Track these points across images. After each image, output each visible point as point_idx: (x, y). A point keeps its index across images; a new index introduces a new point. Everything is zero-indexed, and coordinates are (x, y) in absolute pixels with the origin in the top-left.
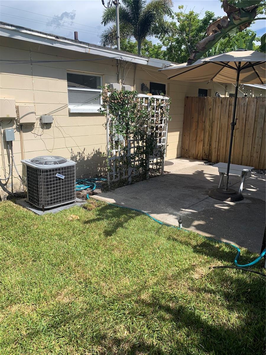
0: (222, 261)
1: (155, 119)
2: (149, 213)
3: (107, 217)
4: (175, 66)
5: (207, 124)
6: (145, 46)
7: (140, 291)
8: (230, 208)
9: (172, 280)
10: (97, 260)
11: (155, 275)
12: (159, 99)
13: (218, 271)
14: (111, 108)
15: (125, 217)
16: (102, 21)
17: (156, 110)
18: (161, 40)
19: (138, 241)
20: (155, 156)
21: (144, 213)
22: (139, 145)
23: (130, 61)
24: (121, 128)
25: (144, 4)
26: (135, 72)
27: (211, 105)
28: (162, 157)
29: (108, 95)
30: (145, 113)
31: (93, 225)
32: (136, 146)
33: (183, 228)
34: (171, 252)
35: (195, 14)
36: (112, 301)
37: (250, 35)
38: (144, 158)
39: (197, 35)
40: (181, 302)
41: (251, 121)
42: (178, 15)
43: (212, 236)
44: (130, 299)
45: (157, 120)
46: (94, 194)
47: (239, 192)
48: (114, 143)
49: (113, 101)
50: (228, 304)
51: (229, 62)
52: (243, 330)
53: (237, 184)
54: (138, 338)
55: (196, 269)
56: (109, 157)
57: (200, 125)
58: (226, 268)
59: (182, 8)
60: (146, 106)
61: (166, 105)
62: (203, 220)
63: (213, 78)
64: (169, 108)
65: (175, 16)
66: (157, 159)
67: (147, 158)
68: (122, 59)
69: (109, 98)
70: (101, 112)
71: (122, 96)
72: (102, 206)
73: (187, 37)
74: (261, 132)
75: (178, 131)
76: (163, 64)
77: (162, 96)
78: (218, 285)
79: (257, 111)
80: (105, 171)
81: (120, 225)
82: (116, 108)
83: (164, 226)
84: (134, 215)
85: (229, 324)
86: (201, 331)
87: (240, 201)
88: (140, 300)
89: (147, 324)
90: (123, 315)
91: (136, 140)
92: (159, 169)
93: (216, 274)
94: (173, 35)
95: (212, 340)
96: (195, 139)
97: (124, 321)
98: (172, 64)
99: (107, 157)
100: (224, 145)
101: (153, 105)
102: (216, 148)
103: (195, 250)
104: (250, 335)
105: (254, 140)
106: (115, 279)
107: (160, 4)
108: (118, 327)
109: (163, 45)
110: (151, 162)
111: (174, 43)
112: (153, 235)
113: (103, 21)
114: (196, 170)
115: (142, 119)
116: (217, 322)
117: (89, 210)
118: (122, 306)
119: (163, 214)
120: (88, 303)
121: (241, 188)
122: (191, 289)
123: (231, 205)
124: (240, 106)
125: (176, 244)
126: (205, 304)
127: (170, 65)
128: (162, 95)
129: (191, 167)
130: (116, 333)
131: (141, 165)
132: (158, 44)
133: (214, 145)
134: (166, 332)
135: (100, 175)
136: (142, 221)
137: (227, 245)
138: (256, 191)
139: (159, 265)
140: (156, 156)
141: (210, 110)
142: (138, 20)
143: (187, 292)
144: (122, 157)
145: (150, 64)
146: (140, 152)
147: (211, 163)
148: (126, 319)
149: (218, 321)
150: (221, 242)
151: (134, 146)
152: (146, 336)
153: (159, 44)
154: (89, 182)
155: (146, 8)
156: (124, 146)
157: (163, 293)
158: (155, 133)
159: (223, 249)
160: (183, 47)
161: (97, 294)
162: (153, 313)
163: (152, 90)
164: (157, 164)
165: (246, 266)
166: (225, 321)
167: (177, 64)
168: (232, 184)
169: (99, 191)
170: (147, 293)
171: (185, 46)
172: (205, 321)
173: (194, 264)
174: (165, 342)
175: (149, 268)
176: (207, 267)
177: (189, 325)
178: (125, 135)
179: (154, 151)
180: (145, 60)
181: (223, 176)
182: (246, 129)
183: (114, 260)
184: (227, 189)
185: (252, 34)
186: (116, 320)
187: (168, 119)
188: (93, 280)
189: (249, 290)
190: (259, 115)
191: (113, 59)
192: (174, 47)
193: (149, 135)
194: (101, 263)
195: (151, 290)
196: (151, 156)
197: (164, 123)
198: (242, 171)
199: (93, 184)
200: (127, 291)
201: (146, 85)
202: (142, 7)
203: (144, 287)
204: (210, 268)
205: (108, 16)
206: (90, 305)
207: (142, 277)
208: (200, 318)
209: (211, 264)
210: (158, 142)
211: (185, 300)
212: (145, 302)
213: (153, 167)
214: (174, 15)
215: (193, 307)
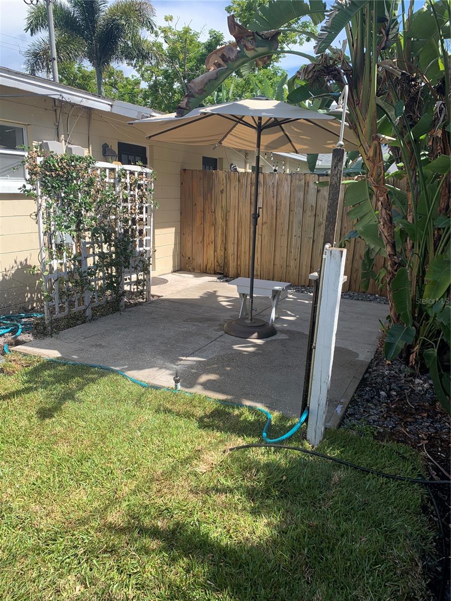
0: (244, 437)
1: (129, 205)
2: (123, 371)
3: (45, 384)
4: (158, 117)
5: (219, 214)
6: (110, 78)
7: (106, 509)
8: (257, 350)
9: (163, 481)
10: (24, 465)
11: (133, 476)
12: (134, 171)
13: (237, 454)
14: (44, 185)
15: (78, 380)
16: (26, 27)
17: (131, 190)
18: (138, 71)
19: (102, 422)
20: (133, 270)
21: (113, 371)
22: (102, 250)
23: (79, 103)
24: (66, 221)
25: (104, 5)
26: (89, 123)
27: (223, 184)
28: (146, 271)
29: (38, 163)
30: (111, 196)
31: (16, 401)
32: (98, 253)
33: (182, 389)
34: (161, 433)
35: (192, 32)
36: (53, 535)
37: (279, 74)
38: (114, 274)
39: (197, 68)
40: (178, 516)
41: (284, 210)
42: (164, 31)
43: (229, 397)
44: (87, 527)
45: (134, 208)
46: (18, 343)
47: (270, 322)
48: (54, 248)
49: (48, 174)
50: (252, 505)
51: (243, 116)
52: (275, 544)
53: (268, 309)
54: (100, 593)
55: (203, 456)
56: (46, 273)
57: (208, 216)
58: (250, 447)
59: (171, 20)
60: (112, 183)
61: (148, 183)
62: (215, 373)
63: (223, 139)
64: (153, 188)
65: (159, 32)
66: (137, 275)
67: (120, 273)
68: (64, 99)
69: (39, 167)
70: (26, 192)
71: (65, 165)
72: (35, 364)
73: (182, 69)
74: (299, 228)
75: (173, 227)
76: (139, 112)
77: (140, 167)
78: (238, 477)
79: (292, 196)
80: (39, 300)
81: (69, 396)
82: (54, 185)
83: (150, 389)
84: (95, 376)
85: (254, 537)
86: (211, 558)
87: (271, 337)
88: (104, 525)
89: (118, 566)
90: (73, 557)
91: (97, 242)
92: (142, 291)
93: (235, 460)
94: (158, 63)
95: (227, 570)
96: (201, 239)
97: (76, 568)
98: (154, 114)
99: (42, 274)
100: (246, 250)
101: (125, 182)
102: (234, 254)
103: (201, 424)
104: (284, 550)
105: (289, 240)
106: (58, 495)
107: (132, 8)
108: (62, 581)
109: (141, 79)
110: (126, 280)
111: (161, 78)
112: (130, 408)
113: (28, 28)
114: (205, 291)
115: (106, 206)
116: (236, 539)
117: (9, 374)
118: (72, 541)
119: (148, 370)
120: (5, 548)
121: (273, 316)
122: (194, 491)
123: (258, 344)
124: (267, 186)
125: (170, 418)
126: (216, 513)
127: (151, 115)
128: (139, 165)
129: (196, 287)
130: (59, 593)
131: (109, 286)
132: (133, 77)
133: (231, 249)
134: (151, 572)
135: (30, 308)
136: (110, 385)
137: (251, 409)
138: (296, 319)
139: (140, 458)
140: (136, 270)
141: (222, 193)
142: (94, 33)
143: (188, 496)
144: (71, 274)
145: (116, 111)
146: (105, 263)
147: (228, 278)
148: (79, 563)
149: (237, 537)
150: (242, 406)
151: (93, 253)
152: (115, 586)
153: (135, 78)
154: (9, 322)
155: (107, 12)
156: (74, 252)
157: (147, 505)
158: (130, 230)
159: (245, 416)
160: (176, 85)
161: (24, 529)
162: (128, 544)
163: (122, 155)
164: (138, 282)
165: (280, 440)
166: (247, 534)
167: (162, 114)
168: (259, 311)
169: (28, 338)
170: (118, 510)
171: (179, 85)
172: (216, 540)
173: (200, 448)
174: (148, 589)
175: (122, 467)
176: (220, 450)
177: (191, 553)
178: (75, 234)
179: (131, 261)
180: (107, 104)
181: (246, 299)
182: (278, 224)
183: (58, 461)
184: (251, 320)
185: (283, 74)
186: (61, 570)
187: (152, 206)
188: (16, 503)
189: (284, 478)
190: (296, 200)
191: (45, 98)
192: (160, 84)
193: (120, 234)
194: (33, 469)
195: (126, 505)
196: (127, 270)
197: (146, 212)
198: (273, 290)
199: (16, 325)
200: (81, 512)
201: (111, 146)
202: (100, 10)
203: (113, 502)
204: (224, 452)
205: (37, 18)
206: (9, 551)
207: (110, 483)
208: (208, 537)
209: (226, 445)
210: (138, 246)
211: (184, 511)
212: (115, 527)
213: (131, 288)
214: (158, 30)
215: (198, 520)
